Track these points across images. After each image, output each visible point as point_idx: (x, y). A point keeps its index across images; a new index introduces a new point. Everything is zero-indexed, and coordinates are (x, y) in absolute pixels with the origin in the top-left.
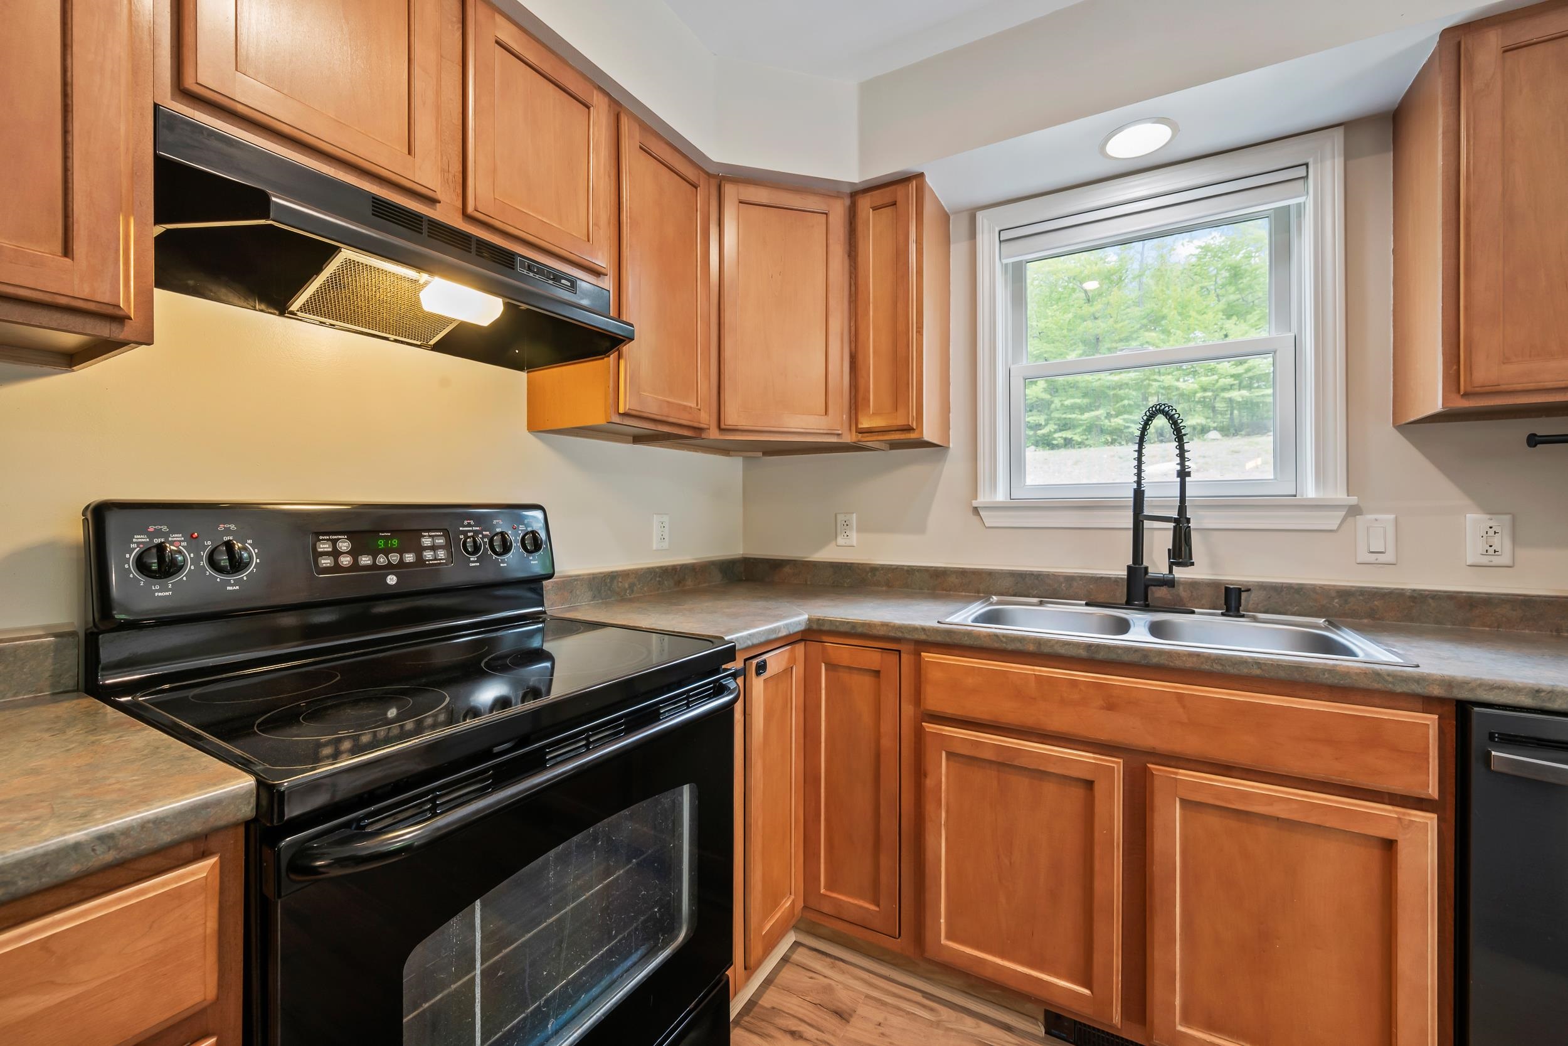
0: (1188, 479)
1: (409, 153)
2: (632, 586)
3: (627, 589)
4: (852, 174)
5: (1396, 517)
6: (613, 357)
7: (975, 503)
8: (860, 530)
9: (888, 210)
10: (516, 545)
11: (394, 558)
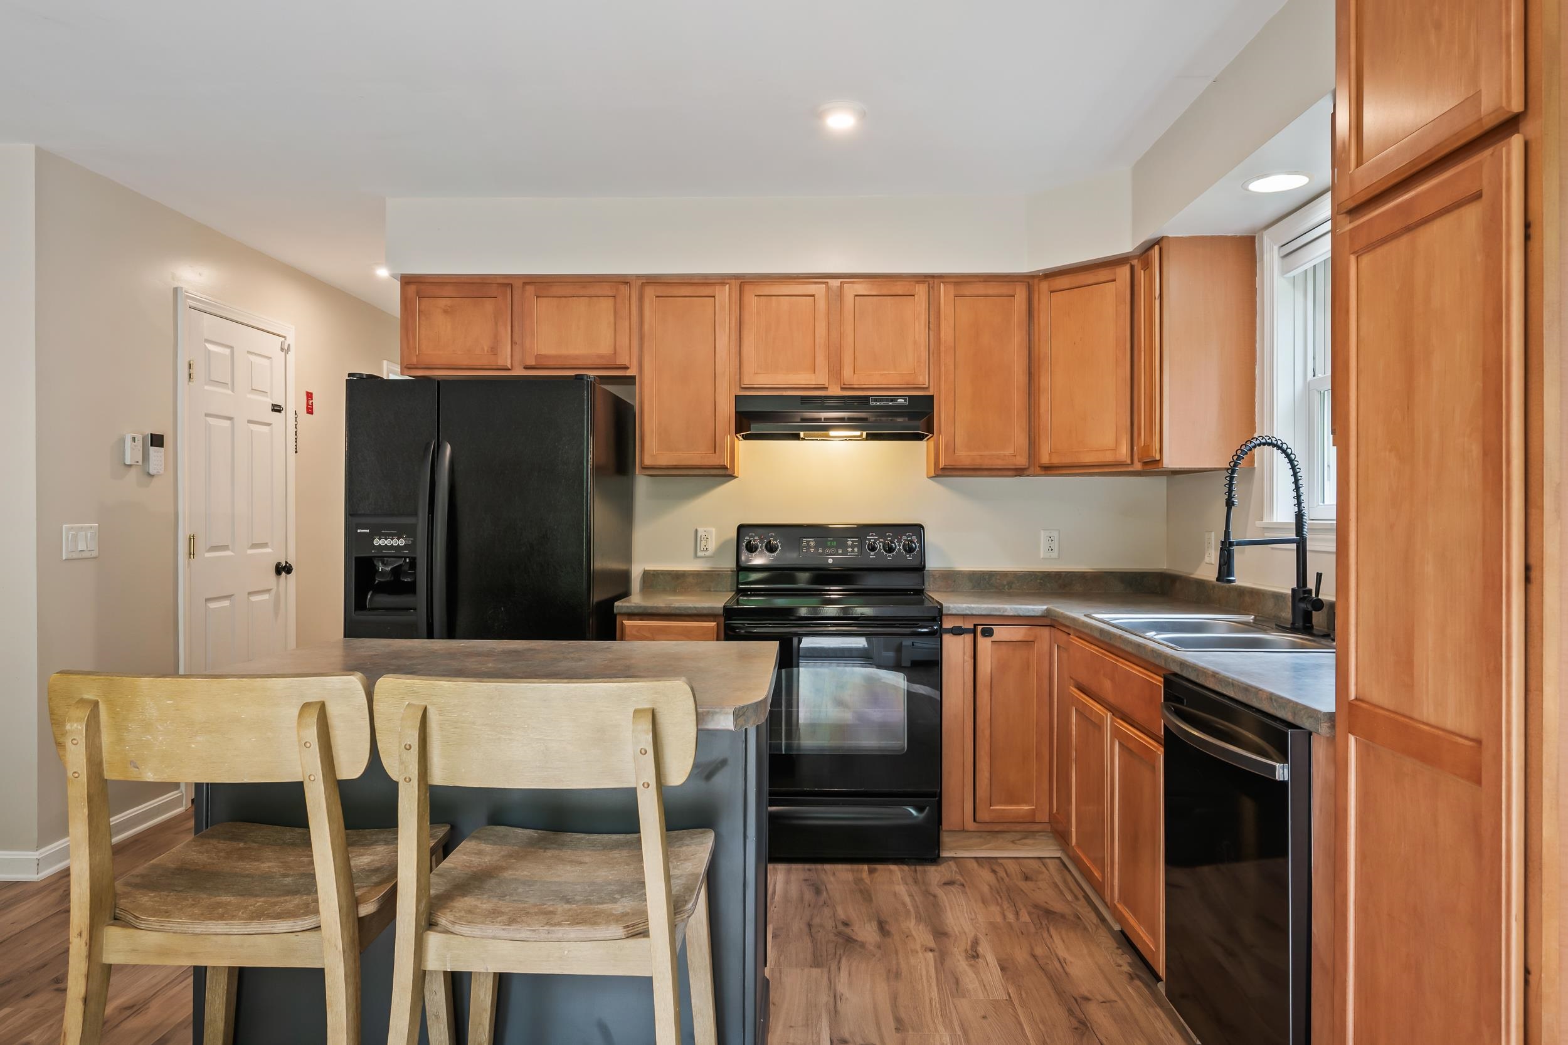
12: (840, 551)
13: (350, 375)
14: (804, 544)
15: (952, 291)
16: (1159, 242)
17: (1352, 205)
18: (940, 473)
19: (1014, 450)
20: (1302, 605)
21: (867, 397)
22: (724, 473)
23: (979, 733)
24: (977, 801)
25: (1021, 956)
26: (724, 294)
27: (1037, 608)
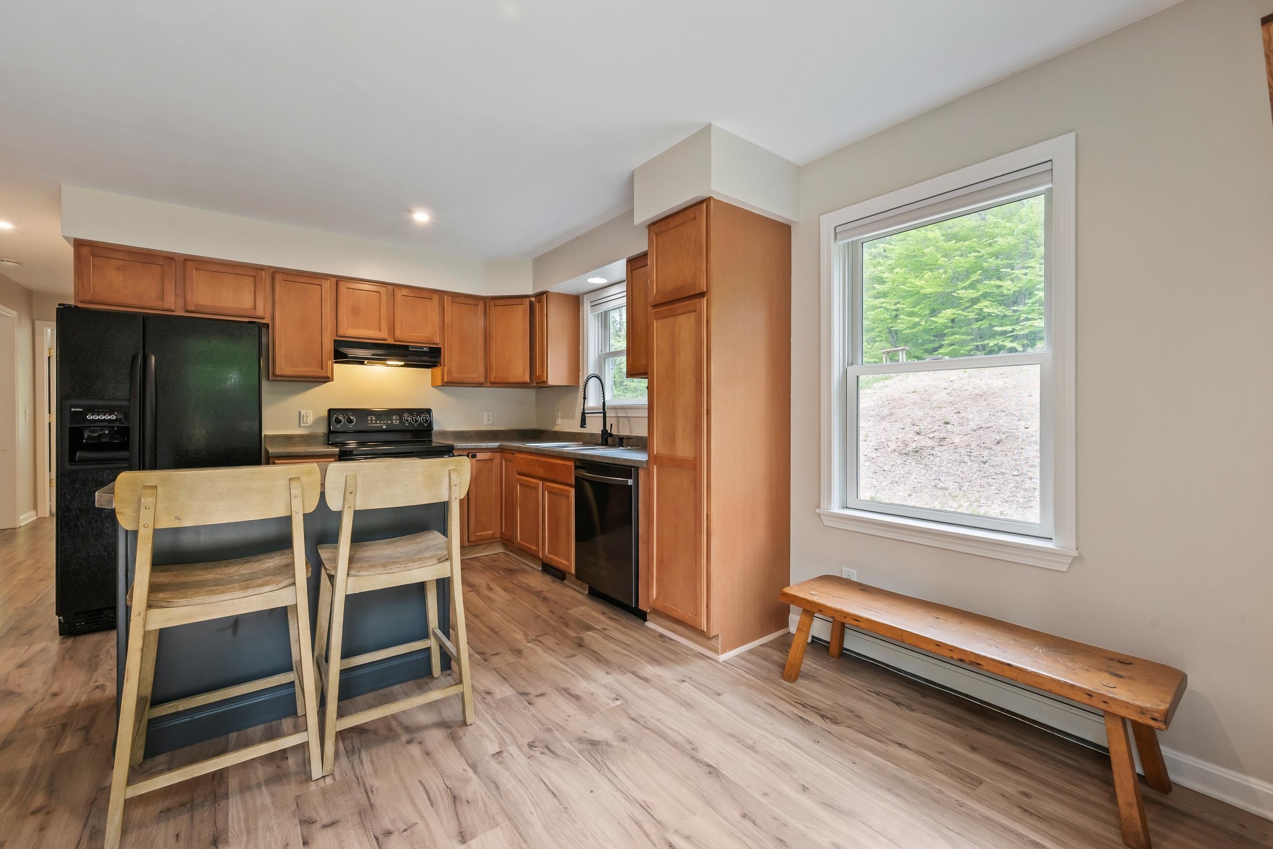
1: (380, 331)
2: (472, 436)
3: (469, 437)
4: (528, 292)
8: (562, 418)
9: (540, 303)
11: (386, 422)
12: (389, 422)
13: (59, 305)
14: (369, 419)
15: (450, 298)
16: (546, 293)
17: (654, 304)
18: (444, 384)
19: (478, 374)
20: (606, 436)
21: (408, 346)
22: (327, 379)
23: (470, 502)
24: (470, 532)
25: (509, 585)
26: (327, 285)
27: (495, 444)
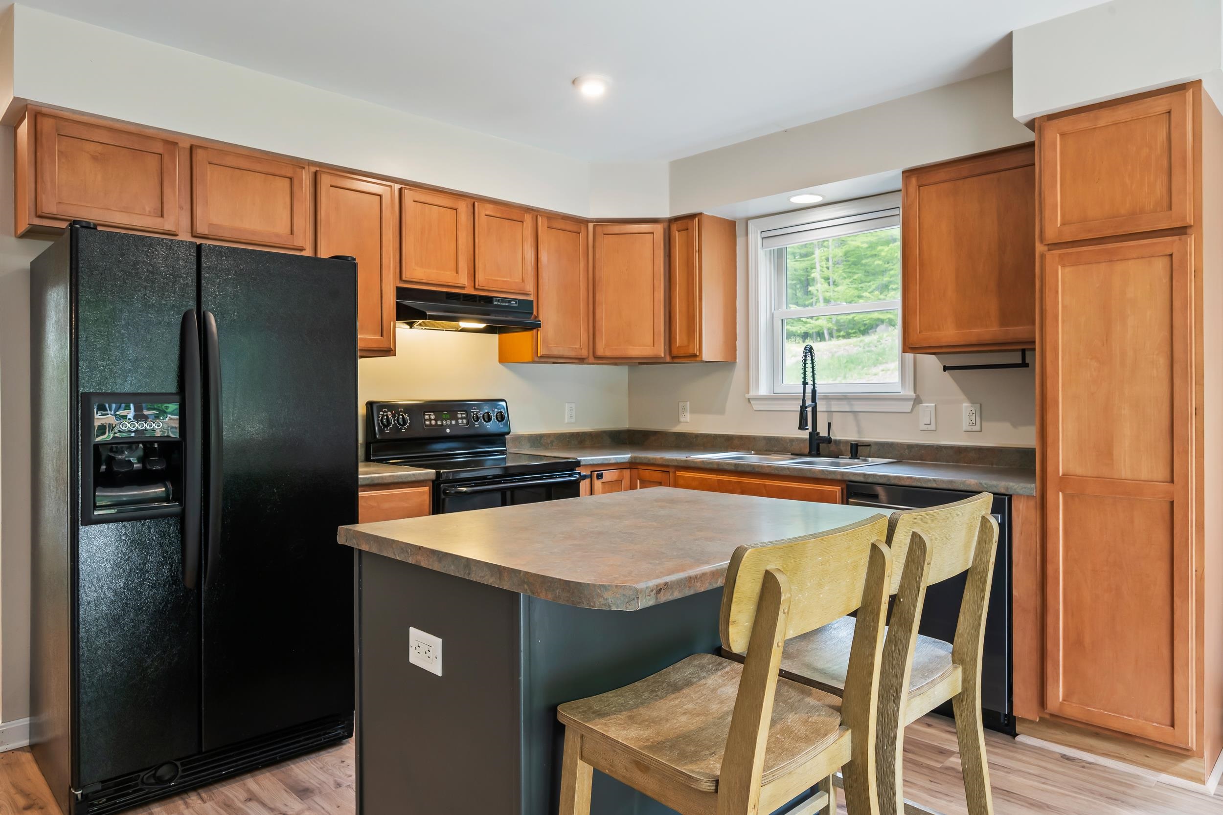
0: (806, 386)
1: (457, 273)
2: (552, 442)
3: (549, 444)
4: (666, 213)
5: (936, 405)
6: (535, 331)
7: (747, 396)
8: (692, 412)
9: (686, 231)
10: (494, 418)
11: (449, 422)
12: (454, 422)
14: (427, 417)
15: (545, 220)
16: (696, 216)
18: (537, 359)
19: (580, 344)
20: (816, 441)
21: (493, 298)
26: (388, 196)
27: (625, 456)
